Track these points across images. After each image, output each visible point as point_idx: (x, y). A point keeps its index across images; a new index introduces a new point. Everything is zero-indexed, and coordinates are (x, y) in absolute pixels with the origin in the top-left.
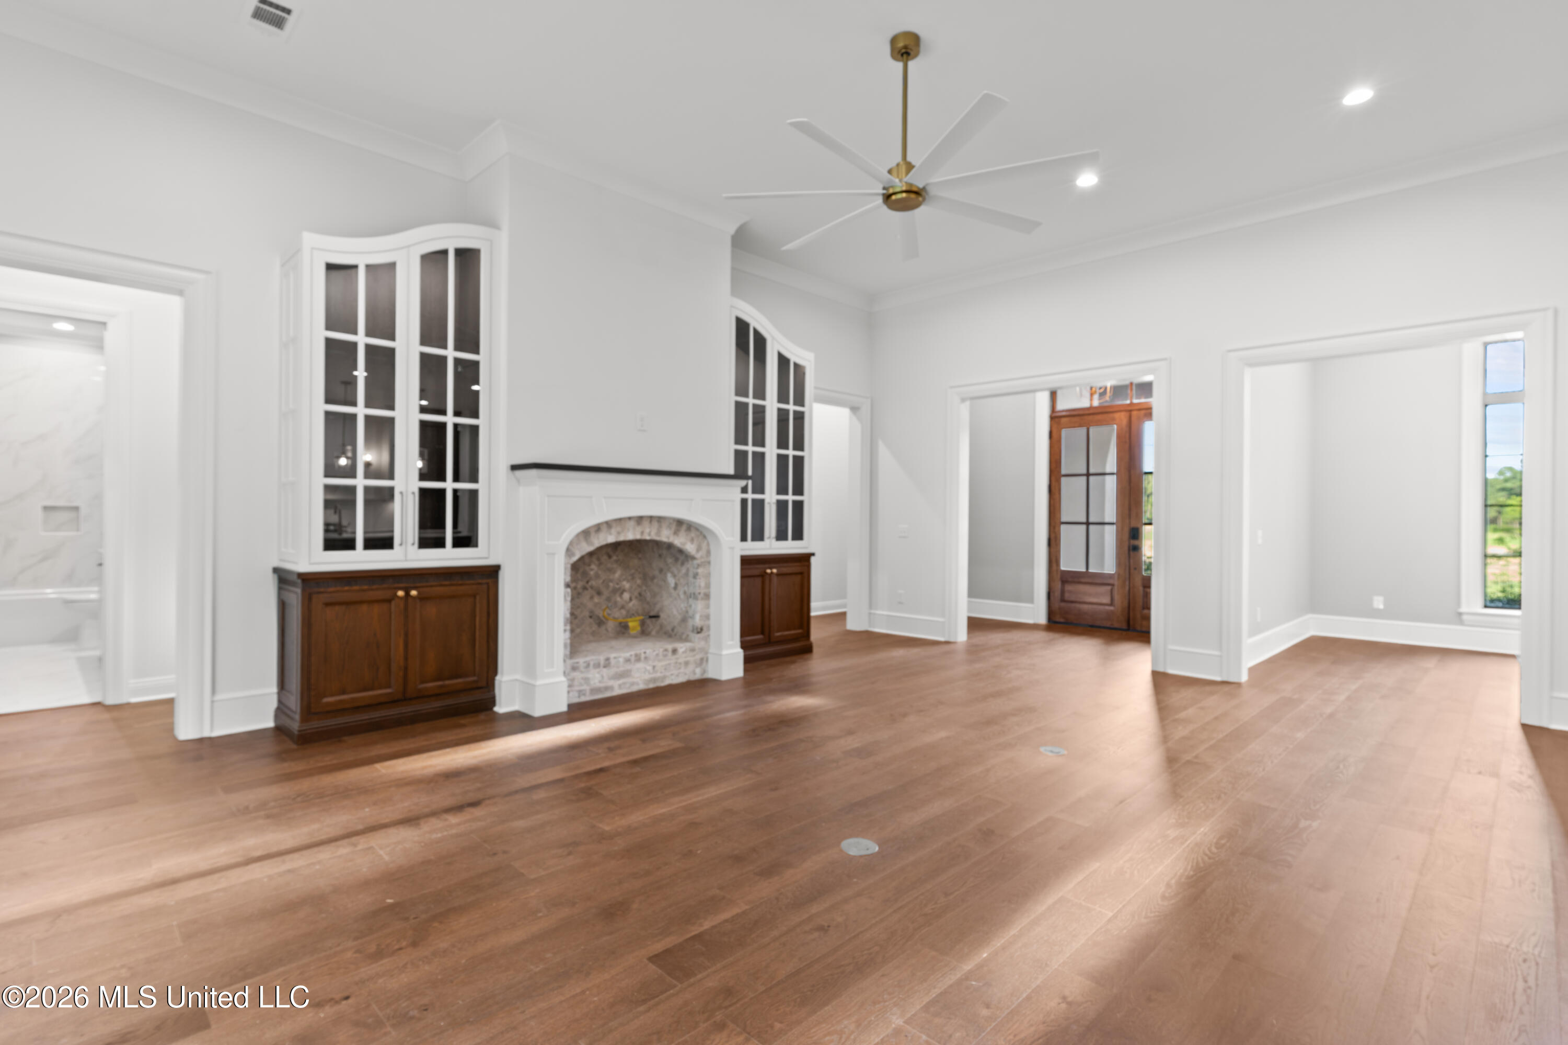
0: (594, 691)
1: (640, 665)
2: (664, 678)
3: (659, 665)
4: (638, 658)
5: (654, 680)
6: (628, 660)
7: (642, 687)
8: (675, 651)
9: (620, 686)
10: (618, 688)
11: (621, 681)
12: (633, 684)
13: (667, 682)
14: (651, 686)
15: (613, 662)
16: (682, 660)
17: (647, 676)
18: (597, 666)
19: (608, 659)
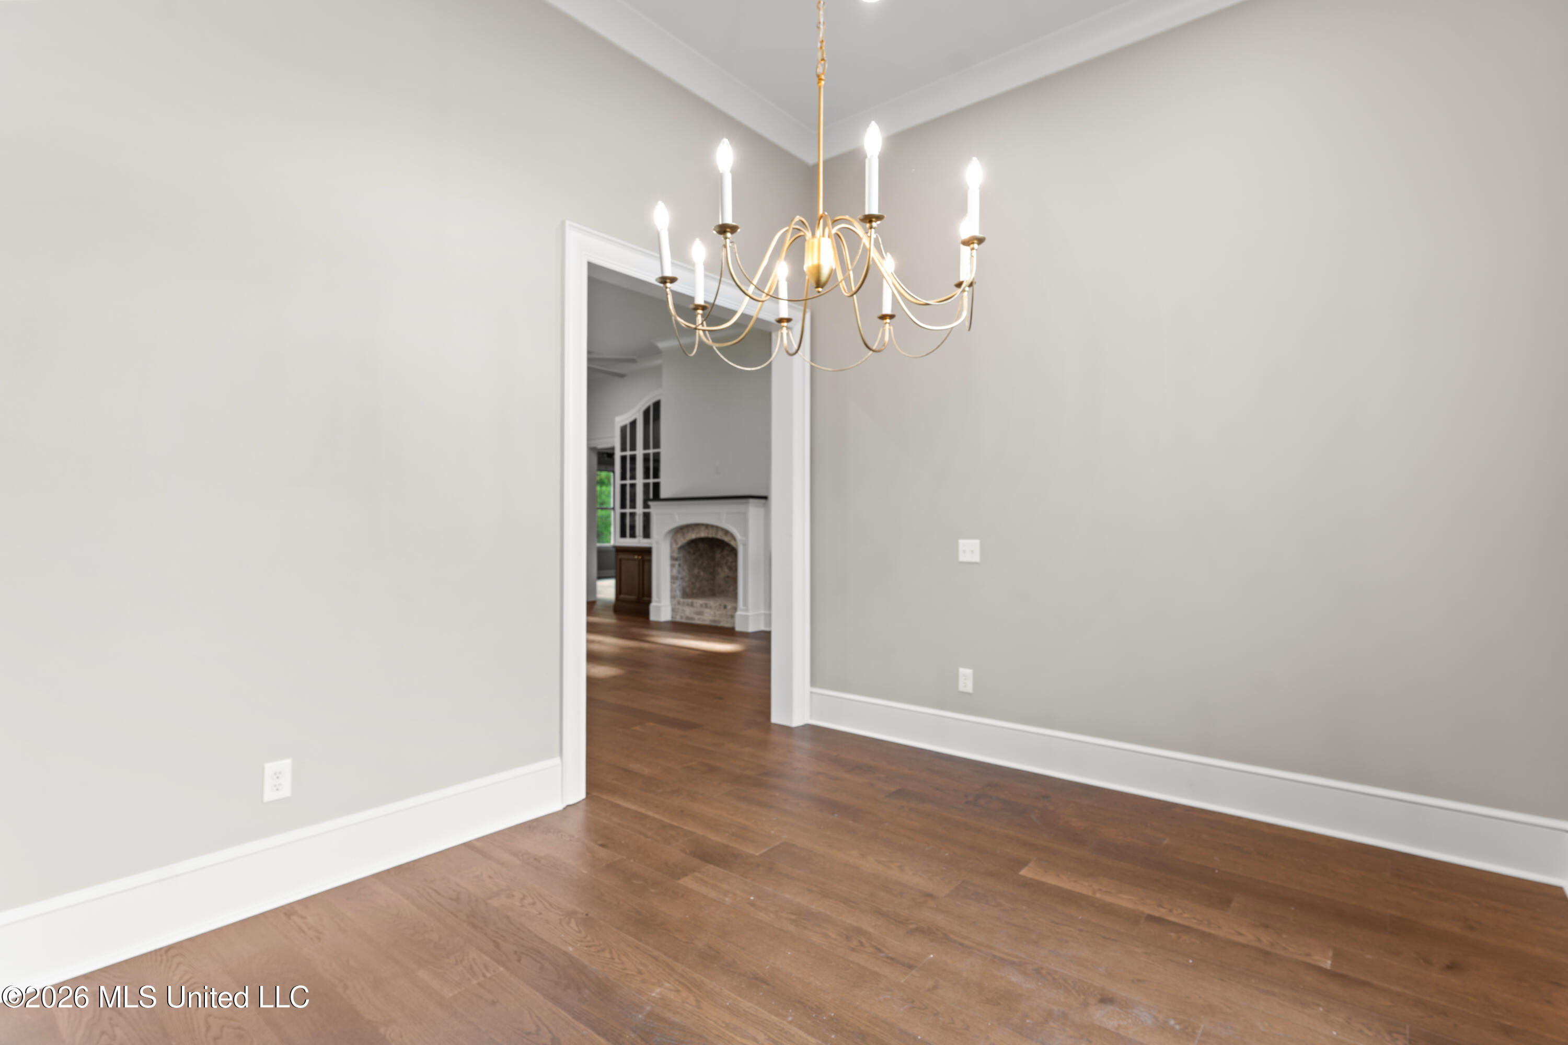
0: (688, 618)
1: (708, 610)
2: (719, 622)
3: (718, 613)
4: (706, 606)
5: (714, 621)
6: (701, 605)
7: (707, 622)
8: (725, 607)
9: (699, 619)
10: (698, 620)
11: (699, 617)
12: (704, 620)
13: (722, 624)
14: (713, 624)
15: (695, 605)
16: (729, 613)
17: (711, 618)
18: (688, 605)
19: (692, 603)
